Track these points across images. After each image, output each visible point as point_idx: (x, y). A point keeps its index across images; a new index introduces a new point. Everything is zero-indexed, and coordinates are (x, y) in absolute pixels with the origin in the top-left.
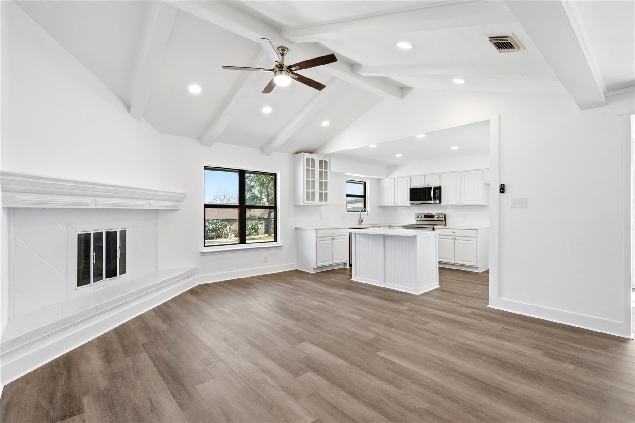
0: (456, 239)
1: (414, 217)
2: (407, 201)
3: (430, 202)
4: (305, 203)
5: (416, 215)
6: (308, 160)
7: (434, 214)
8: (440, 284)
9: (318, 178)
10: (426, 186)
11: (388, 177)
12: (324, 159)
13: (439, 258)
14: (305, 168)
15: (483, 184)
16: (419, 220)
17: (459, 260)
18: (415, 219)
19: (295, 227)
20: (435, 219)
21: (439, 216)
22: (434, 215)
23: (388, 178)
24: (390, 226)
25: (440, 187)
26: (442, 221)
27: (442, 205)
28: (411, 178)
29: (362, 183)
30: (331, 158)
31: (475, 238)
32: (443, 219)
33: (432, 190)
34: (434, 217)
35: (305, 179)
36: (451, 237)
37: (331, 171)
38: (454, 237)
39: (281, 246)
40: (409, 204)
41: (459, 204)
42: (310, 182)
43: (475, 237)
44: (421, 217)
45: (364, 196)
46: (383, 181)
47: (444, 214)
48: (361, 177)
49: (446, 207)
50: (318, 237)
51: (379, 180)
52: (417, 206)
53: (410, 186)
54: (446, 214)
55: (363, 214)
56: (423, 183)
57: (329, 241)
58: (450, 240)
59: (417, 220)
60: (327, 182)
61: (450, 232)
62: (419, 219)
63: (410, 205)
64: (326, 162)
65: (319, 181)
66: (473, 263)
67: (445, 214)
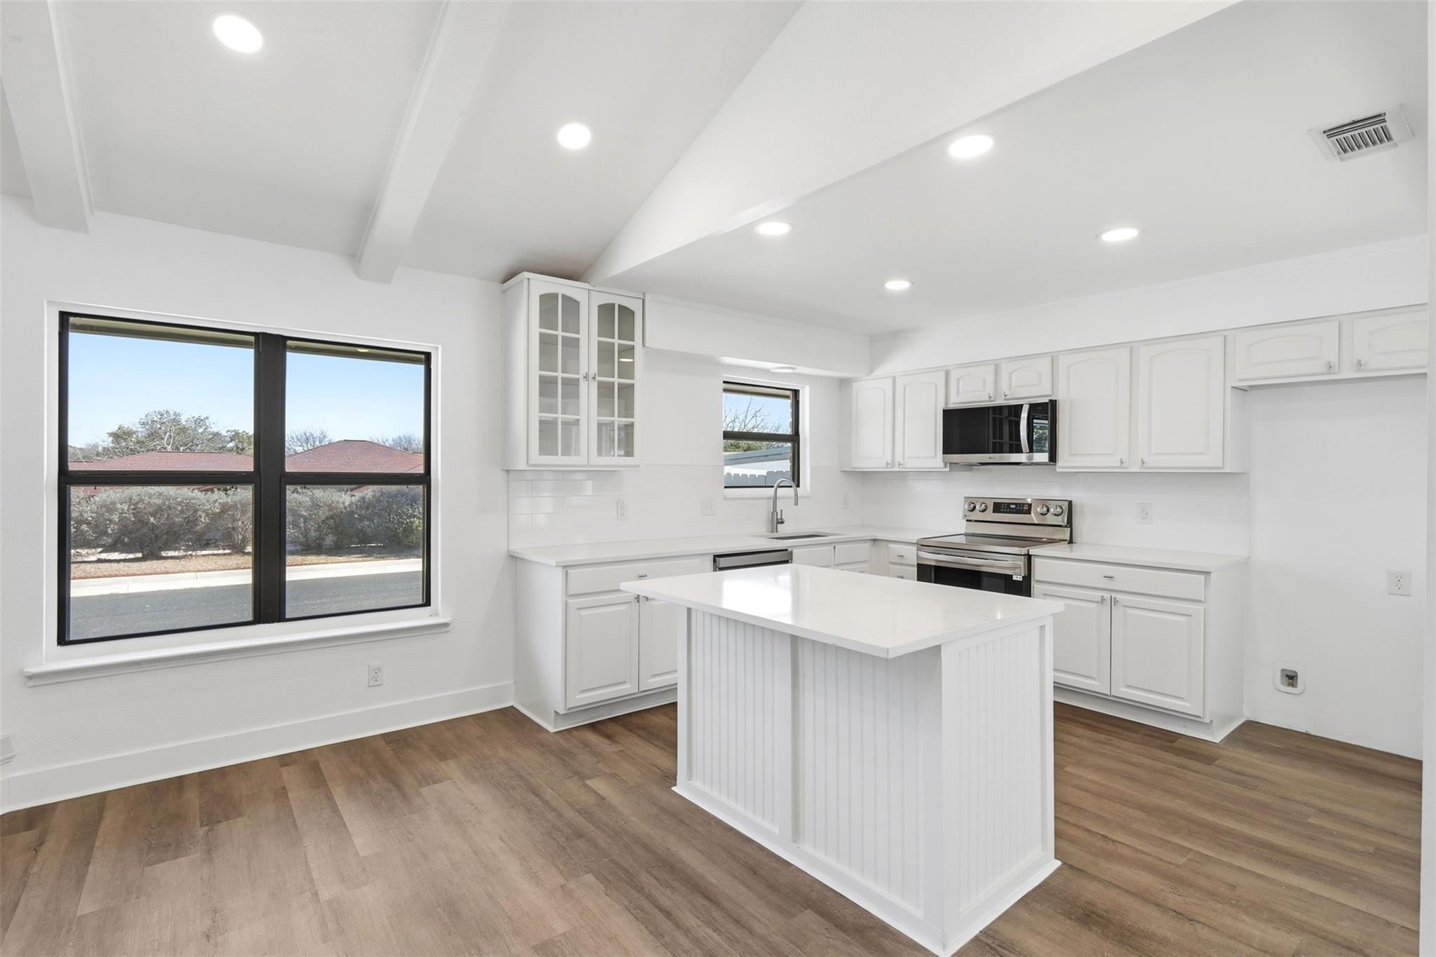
0: (1116, 601)
1: (961, 507)
2: (936, 456)
3: (1014, 457)
4: (532, 462)
5: (965, 501)
6: (548, 301)
7: (1029, 501)
8: (1058, 855)
9: (594, 369)
10: (1000, 402)
11: (871, 372)
12: (618, 301)
13: (1055, 670)
14: (536, 330)
15: (1229, 390)
16: (976, 521)
17: (1129, 686)
18: (961, 515)
19: (509, 551)
20: (1033, 518)
21: (1048, 510)
22: (1030, 505)
23: (870, 378)
24: (874, 540)
25: (1053, 403)
26: (1061, 526)
27: (1058, 470)
28: (947, 374)
29: (788, 393)
30: (648, 297)
31: (1200, 607)
32: (1062, 520)
33: (1024, 415)
34: (1029, 512)
35: (536, 373)
36: (1097, 595)
37: (647, 345)
38: (1107, 595)
39: (445, 625)
40: (942, 464)
41: (1126, 468)
42: (556, 383)
43: (1200, 601)
44: (984, 511)
45: (794, 438)
46: (856, 386)
47: (1067, 503)
48: (776, 370)
49: (1073, 476)
50: (570, 596)
51: (844, 384)
52: (971, 470)
53: (946, 403)
54: (1073, 503)
55: (783, 498)
56: (990, 390)
57: (624, 607)
58: (1093, 606)
59: (967, 520)
60: (633, 386)
61: (1093, 574)
62: (977, 515)
63: (946, 466)
64: (626, 313)
65: (599, 383)
66: (1188, 705)
67: (1070, 503)
